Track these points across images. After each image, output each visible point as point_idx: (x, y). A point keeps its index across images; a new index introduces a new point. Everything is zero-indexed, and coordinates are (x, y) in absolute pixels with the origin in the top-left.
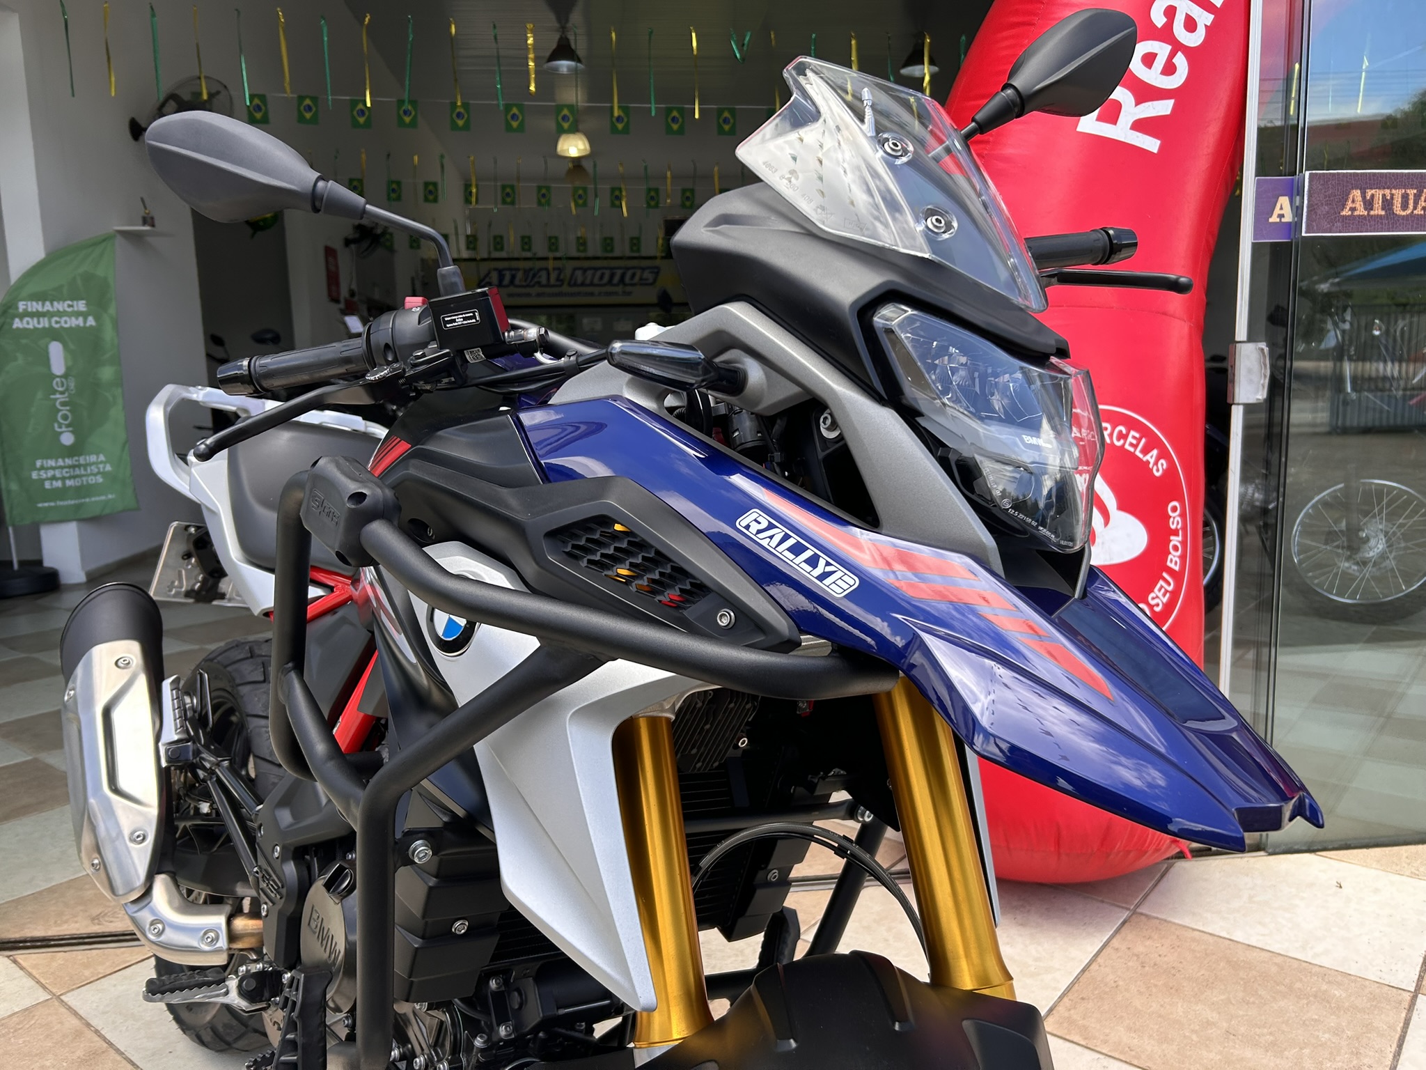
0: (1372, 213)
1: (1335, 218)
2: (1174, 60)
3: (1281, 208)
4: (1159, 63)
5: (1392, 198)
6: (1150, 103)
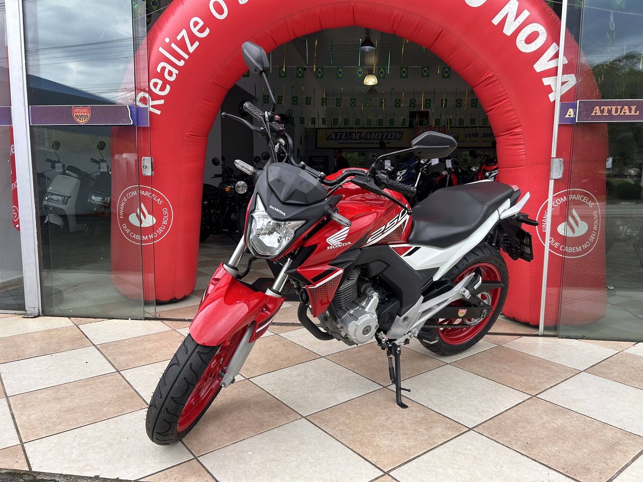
0: (603, 114)
1: (588, 116)
3: (570, 113)
5: (611, 109)
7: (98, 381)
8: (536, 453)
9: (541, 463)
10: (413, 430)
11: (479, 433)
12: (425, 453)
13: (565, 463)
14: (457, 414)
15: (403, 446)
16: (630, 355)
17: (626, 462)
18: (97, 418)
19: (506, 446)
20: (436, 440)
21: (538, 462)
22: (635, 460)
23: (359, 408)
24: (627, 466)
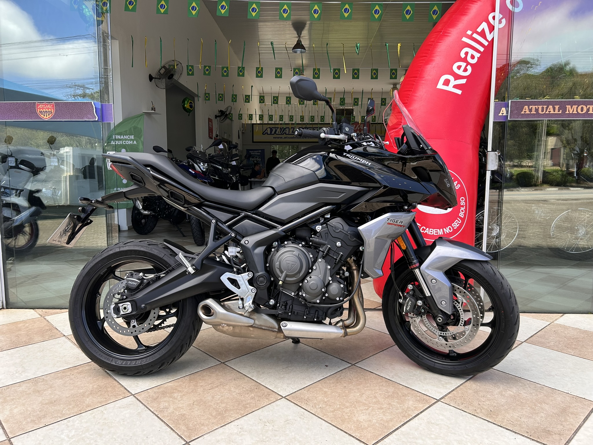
0: (531, 113)
1: (519, 114)
2: (467, 68)
3: (503, 111)
4: (462, 68)
5: (538, 108)
6: (459, 80)
7: (76, 371)
8: (500, 420)
9: (507, 429)
10: (387, 404)
11: (446, 404)
12: (403, 425)
13: (527, 428)
14: (424, 387)
15: (381, 420)
16: (560, 325)
17: (578, 422)
18: (82, 409)
19: (473, 415)
20: (409, 413)
21: (504, 428)
22: (586, 420)
23: (333, 386)
24: (580, 427)
